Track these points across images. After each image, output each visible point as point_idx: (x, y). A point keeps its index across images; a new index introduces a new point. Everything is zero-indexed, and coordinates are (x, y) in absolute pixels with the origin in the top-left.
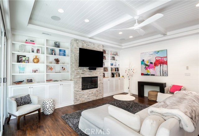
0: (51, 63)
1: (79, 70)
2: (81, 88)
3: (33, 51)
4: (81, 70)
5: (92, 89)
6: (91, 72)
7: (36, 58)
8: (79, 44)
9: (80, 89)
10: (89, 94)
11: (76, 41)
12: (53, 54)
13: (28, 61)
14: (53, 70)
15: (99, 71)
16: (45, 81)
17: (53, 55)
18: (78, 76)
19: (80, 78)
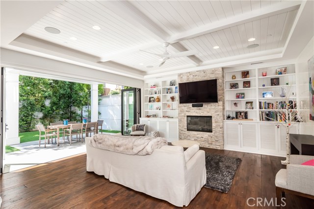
0: (168, 101)
1: (183, 108)
2: (186, 127)
3: (156, 93)
4: (186, 108)
5: (202, 132)
6: (200, 109)
7: (158, 98)
8: (183, 78)
9: (185, 129)
10: (197, 137)
11: (180, 75)
12: (169, 92)
13: (154, 101)
14: (171, 108)
15: (215, 109)
16: (162, 117)
17: (169, 94)
18: (183, 114)
19: (185, 116)
